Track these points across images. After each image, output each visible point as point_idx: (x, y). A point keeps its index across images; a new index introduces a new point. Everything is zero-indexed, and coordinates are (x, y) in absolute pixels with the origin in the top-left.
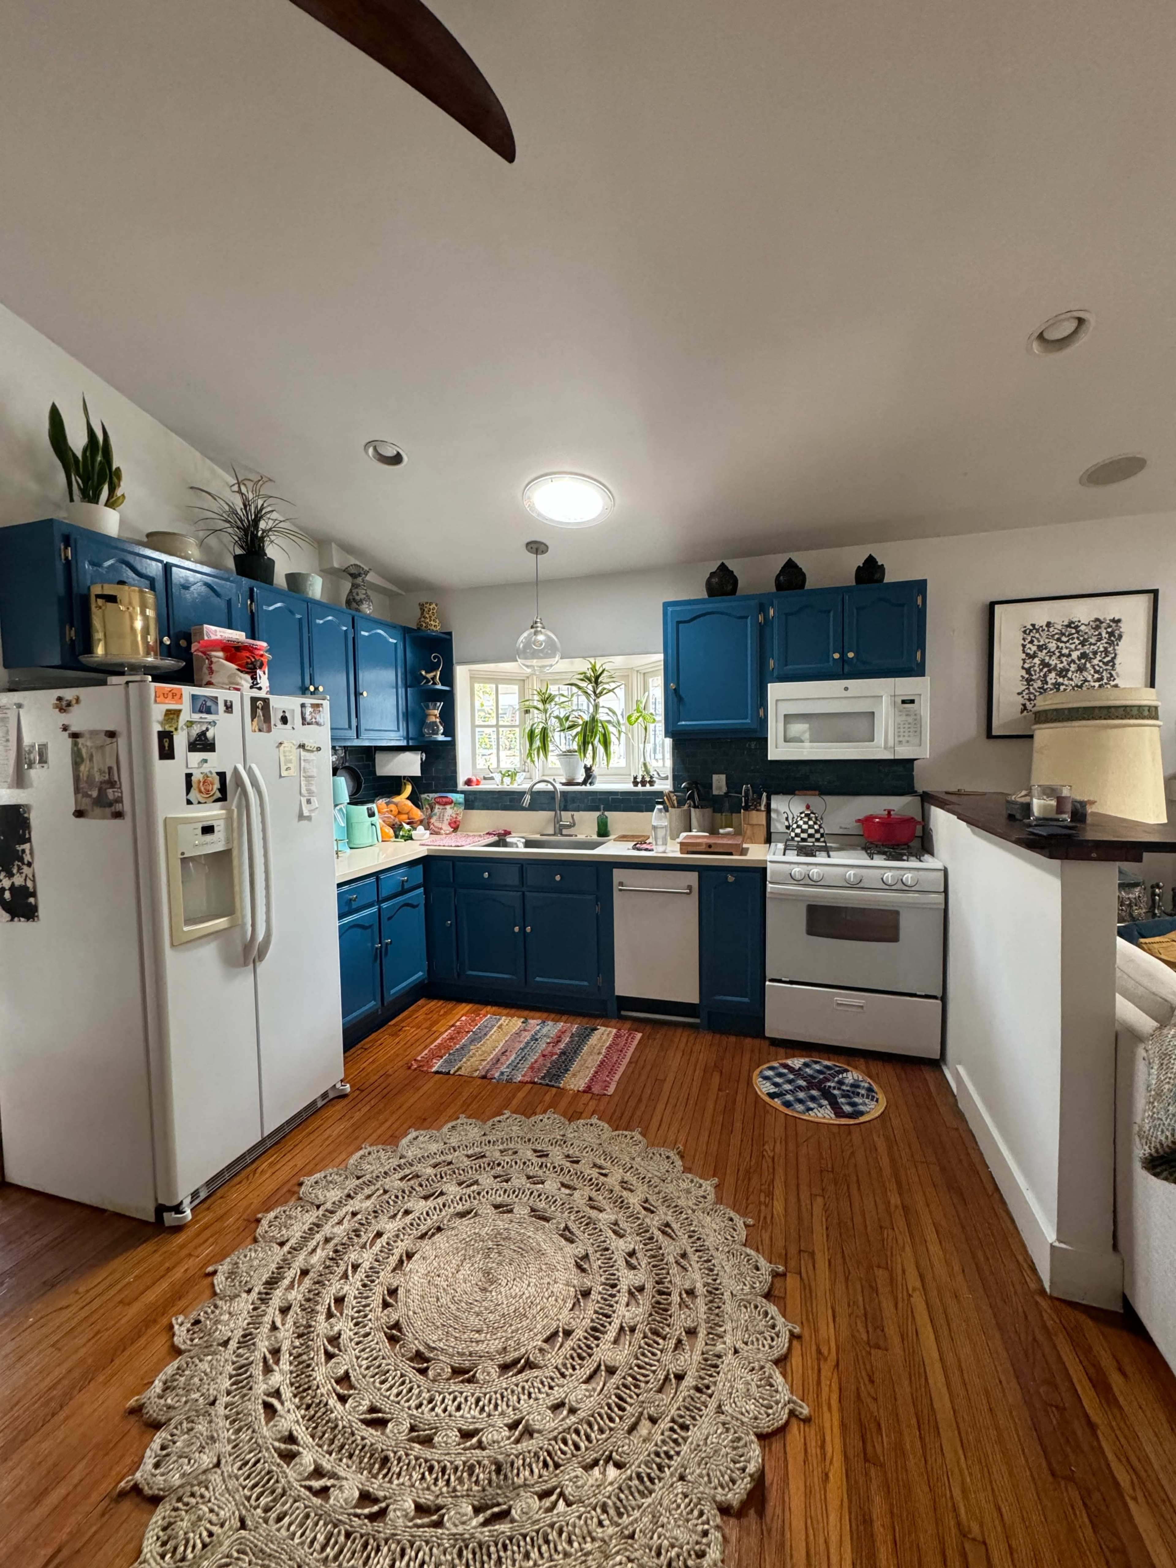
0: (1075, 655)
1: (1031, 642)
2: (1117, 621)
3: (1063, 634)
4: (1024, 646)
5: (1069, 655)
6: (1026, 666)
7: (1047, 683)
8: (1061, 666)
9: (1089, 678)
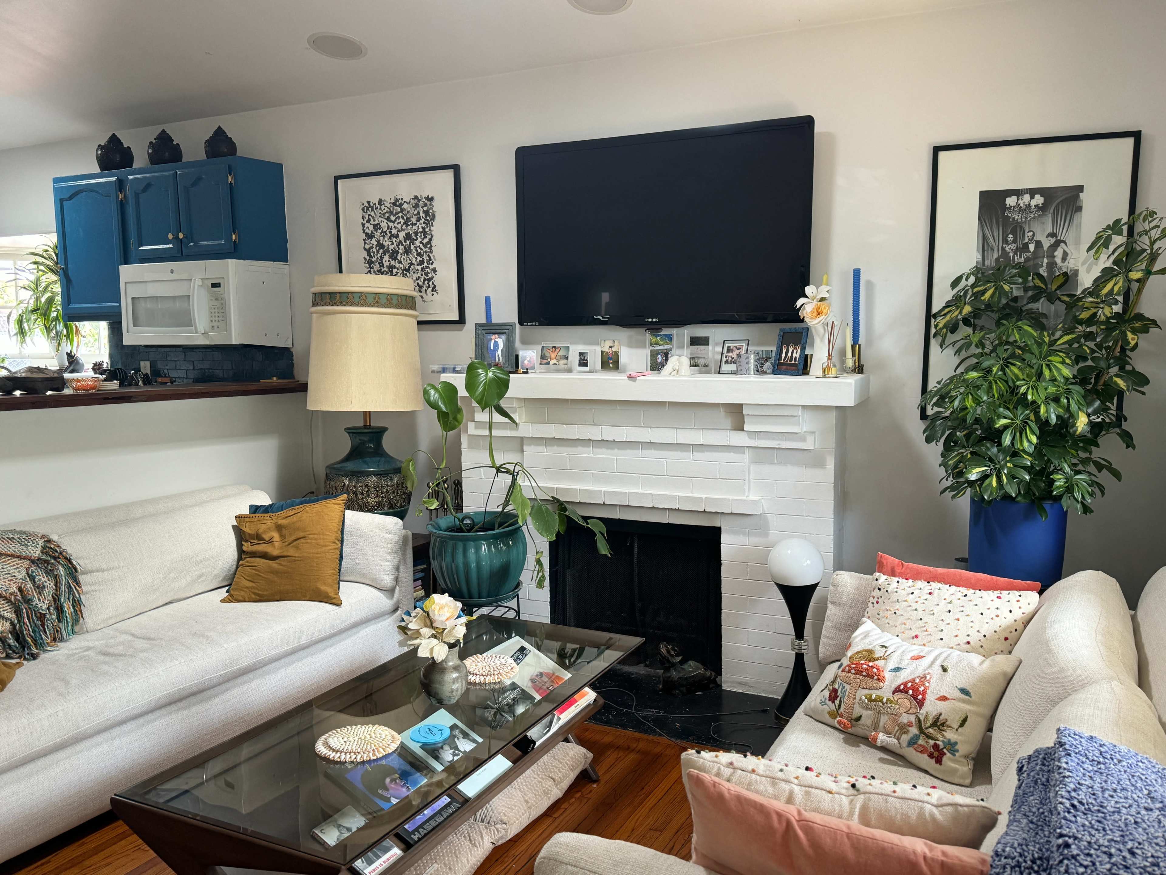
0: (402, 235)
1: (369, 221)
2: (430, 199)
3: (391, 213)
4: (363, 225)
5: (397, 236)
6: (367, 247)
7: (383, 266)
8: (391, 247)
9: (414, 262)
